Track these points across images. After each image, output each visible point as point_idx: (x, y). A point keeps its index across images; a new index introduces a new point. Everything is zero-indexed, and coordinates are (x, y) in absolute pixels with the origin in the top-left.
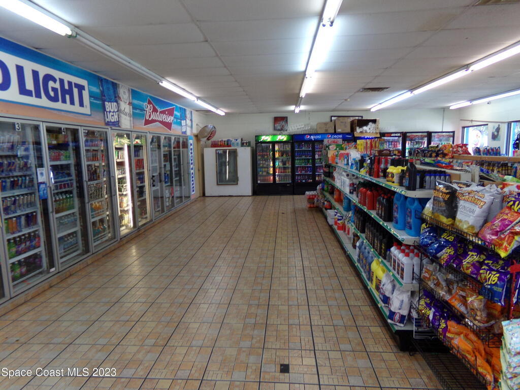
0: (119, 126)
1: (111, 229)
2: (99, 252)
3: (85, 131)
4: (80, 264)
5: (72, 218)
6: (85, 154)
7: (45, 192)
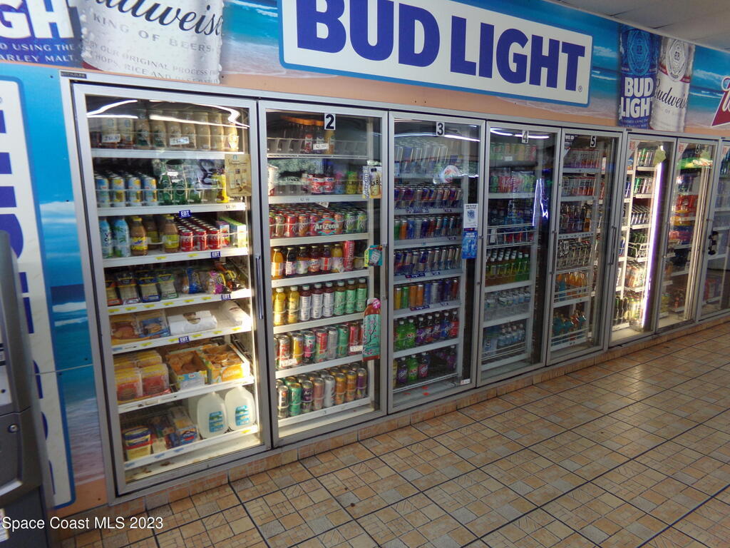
0: (651, 128)
1: (594, 325)
2: (561, 365)
3: (568, 137)
4: (517, 381)
5: (521, 296)
6: (561, 182)
7: (473, 246)
